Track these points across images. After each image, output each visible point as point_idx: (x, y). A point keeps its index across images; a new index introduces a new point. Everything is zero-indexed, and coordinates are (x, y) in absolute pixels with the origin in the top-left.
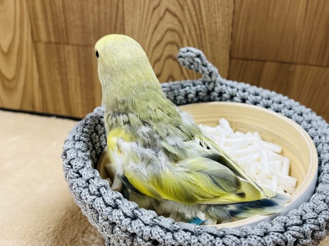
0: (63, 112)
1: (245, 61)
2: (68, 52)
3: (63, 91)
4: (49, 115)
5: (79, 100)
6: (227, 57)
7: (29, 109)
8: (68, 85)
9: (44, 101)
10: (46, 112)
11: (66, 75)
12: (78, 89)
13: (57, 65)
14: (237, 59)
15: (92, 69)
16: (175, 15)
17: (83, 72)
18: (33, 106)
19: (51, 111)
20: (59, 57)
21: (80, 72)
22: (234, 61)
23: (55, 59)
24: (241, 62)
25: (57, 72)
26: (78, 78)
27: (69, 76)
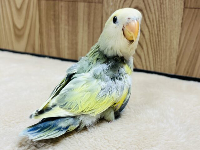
0: (54, 55)
1: (197, 10)
2: (62, 6)
3: (55, 38)
4: (44, 56)
5: (66, 44)
6: (182, 7)
7: (31, 51)
8: (59, 32)
9: (41, 46)
10: (42, 54)
11: (59, 24)
12: (66, 36)
13: (52, 17)
14: (190, 8)
15: (77, 20)
17: (71, 22)
18: (34, 49)
19: (46, 54)
20: (55, 11)
21: (68, 22)
22: (187, 10)
23: (52, 13)
24: (193, 10)
25: (52, 22)
26: (67, 27)
27: (61, 26)
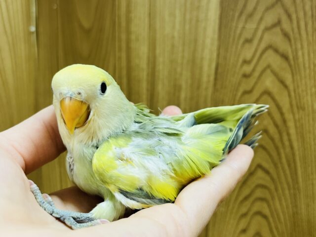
16: (267, 172)
